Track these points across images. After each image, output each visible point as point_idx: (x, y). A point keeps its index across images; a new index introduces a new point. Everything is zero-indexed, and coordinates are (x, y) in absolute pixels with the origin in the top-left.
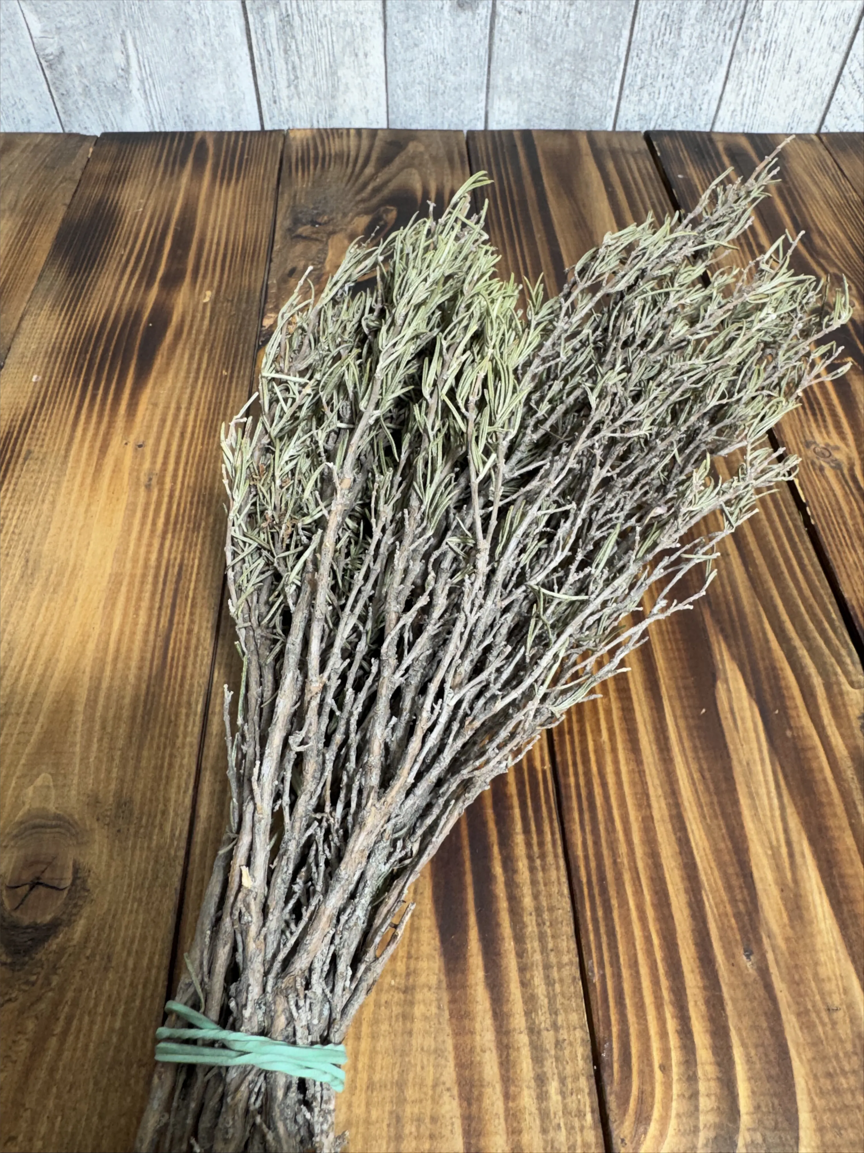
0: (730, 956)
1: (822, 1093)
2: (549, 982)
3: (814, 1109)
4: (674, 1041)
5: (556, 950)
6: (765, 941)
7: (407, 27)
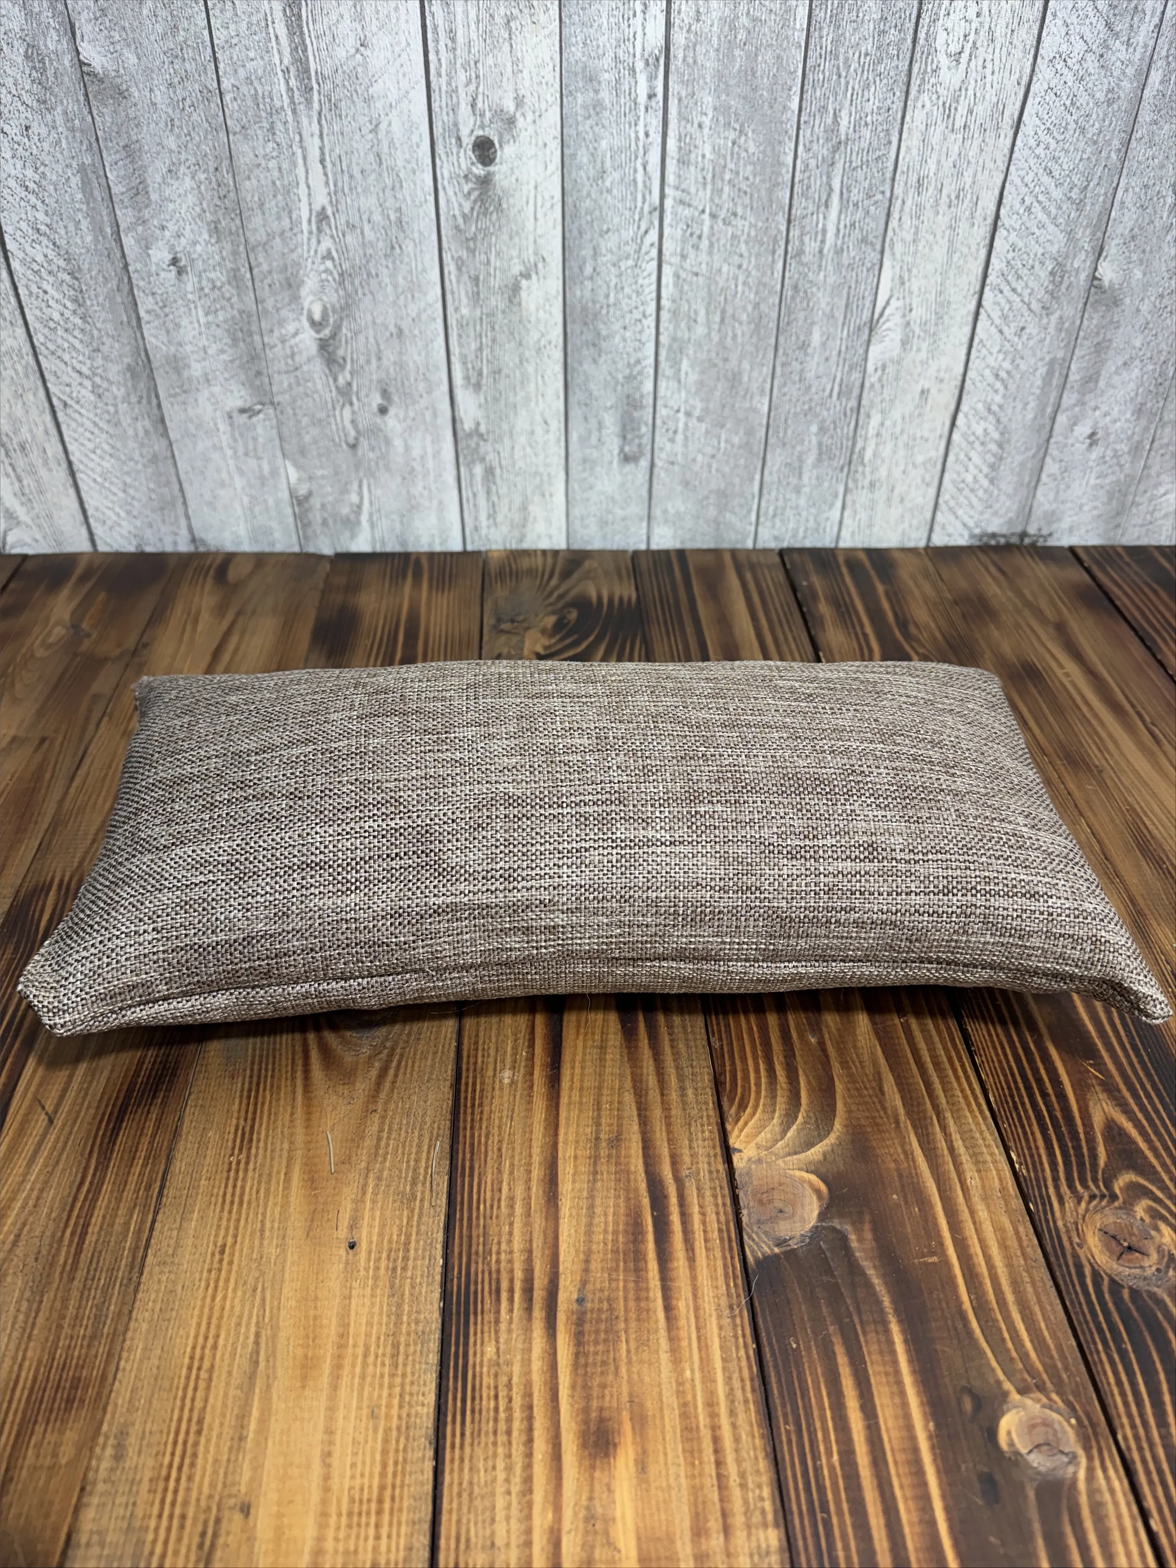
0: (801, 1036)
1: (851, 1097)
2: (688, 1047)
3: (845, 1104)
4: (763, 1073)
5: (693, 1032)
6: (824, 1030)
7: (585, 475)
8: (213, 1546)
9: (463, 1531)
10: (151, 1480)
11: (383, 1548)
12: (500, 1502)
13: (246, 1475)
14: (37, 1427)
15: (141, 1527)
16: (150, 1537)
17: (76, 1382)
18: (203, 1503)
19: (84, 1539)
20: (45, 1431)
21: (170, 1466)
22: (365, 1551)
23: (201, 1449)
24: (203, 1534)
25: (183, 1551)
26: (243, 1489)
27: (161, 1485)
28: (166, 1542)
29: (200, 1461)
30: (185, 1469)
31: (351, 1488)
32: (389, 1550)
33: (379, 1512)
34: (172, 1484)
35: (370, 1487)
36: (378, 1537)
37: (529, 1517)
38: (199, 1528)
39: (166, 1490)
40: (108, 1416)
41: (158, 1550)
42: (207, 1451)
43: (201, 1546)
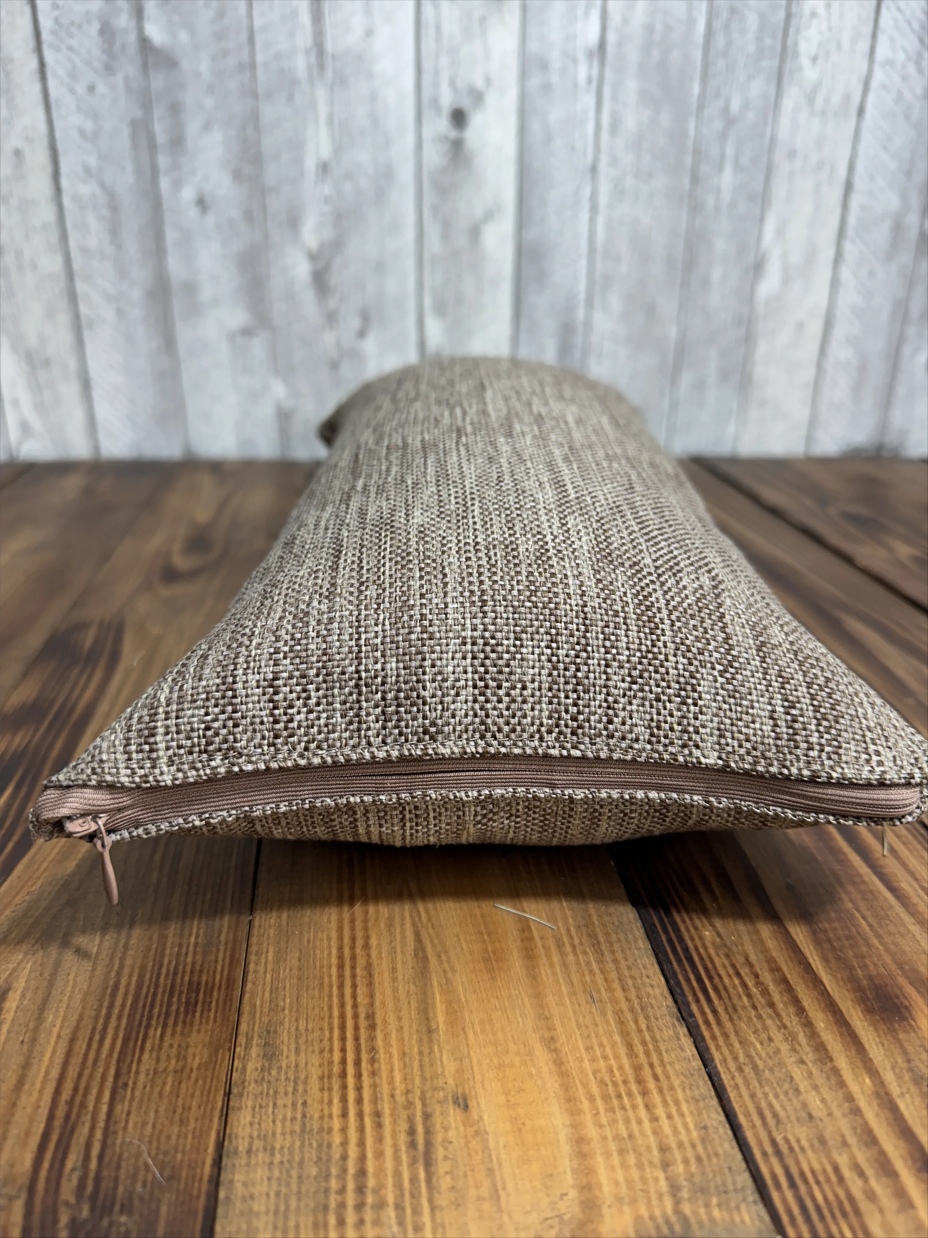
8: (429, 1144)
9: (763, 1105)
10: (321, 1078)
11: (667, 1129)
12: (797, 1072)
13: (450, 1067)
14: (151, 1032)
15: (321, 1130)
16: (337, 1139)
17: (194, 987)
18: (400, 1099)
19: (242, 1147)
20: (162, 1035)
21: (344, 1061)
22: (643, 1134)
23: (380, 1042)
24: (412, 1132)
25: (389, 1152)
26: (451, 1081)
27: (336, 1084)
28: (361, 1143)
29: (382, 1055)
30: (364, 1065)
31: (595, 1072)
32: (676, 1131)
33: (644, 1093)
34: (351, 1081)
35: (621, 1068)
36: (654, 1119)
37: (842, 1084)
38: (404, 1126)
39: (344, 1087)
40: (245, 1018)
41: (353, 1152)
42: (388, 1045)
43: (412, 1145)
